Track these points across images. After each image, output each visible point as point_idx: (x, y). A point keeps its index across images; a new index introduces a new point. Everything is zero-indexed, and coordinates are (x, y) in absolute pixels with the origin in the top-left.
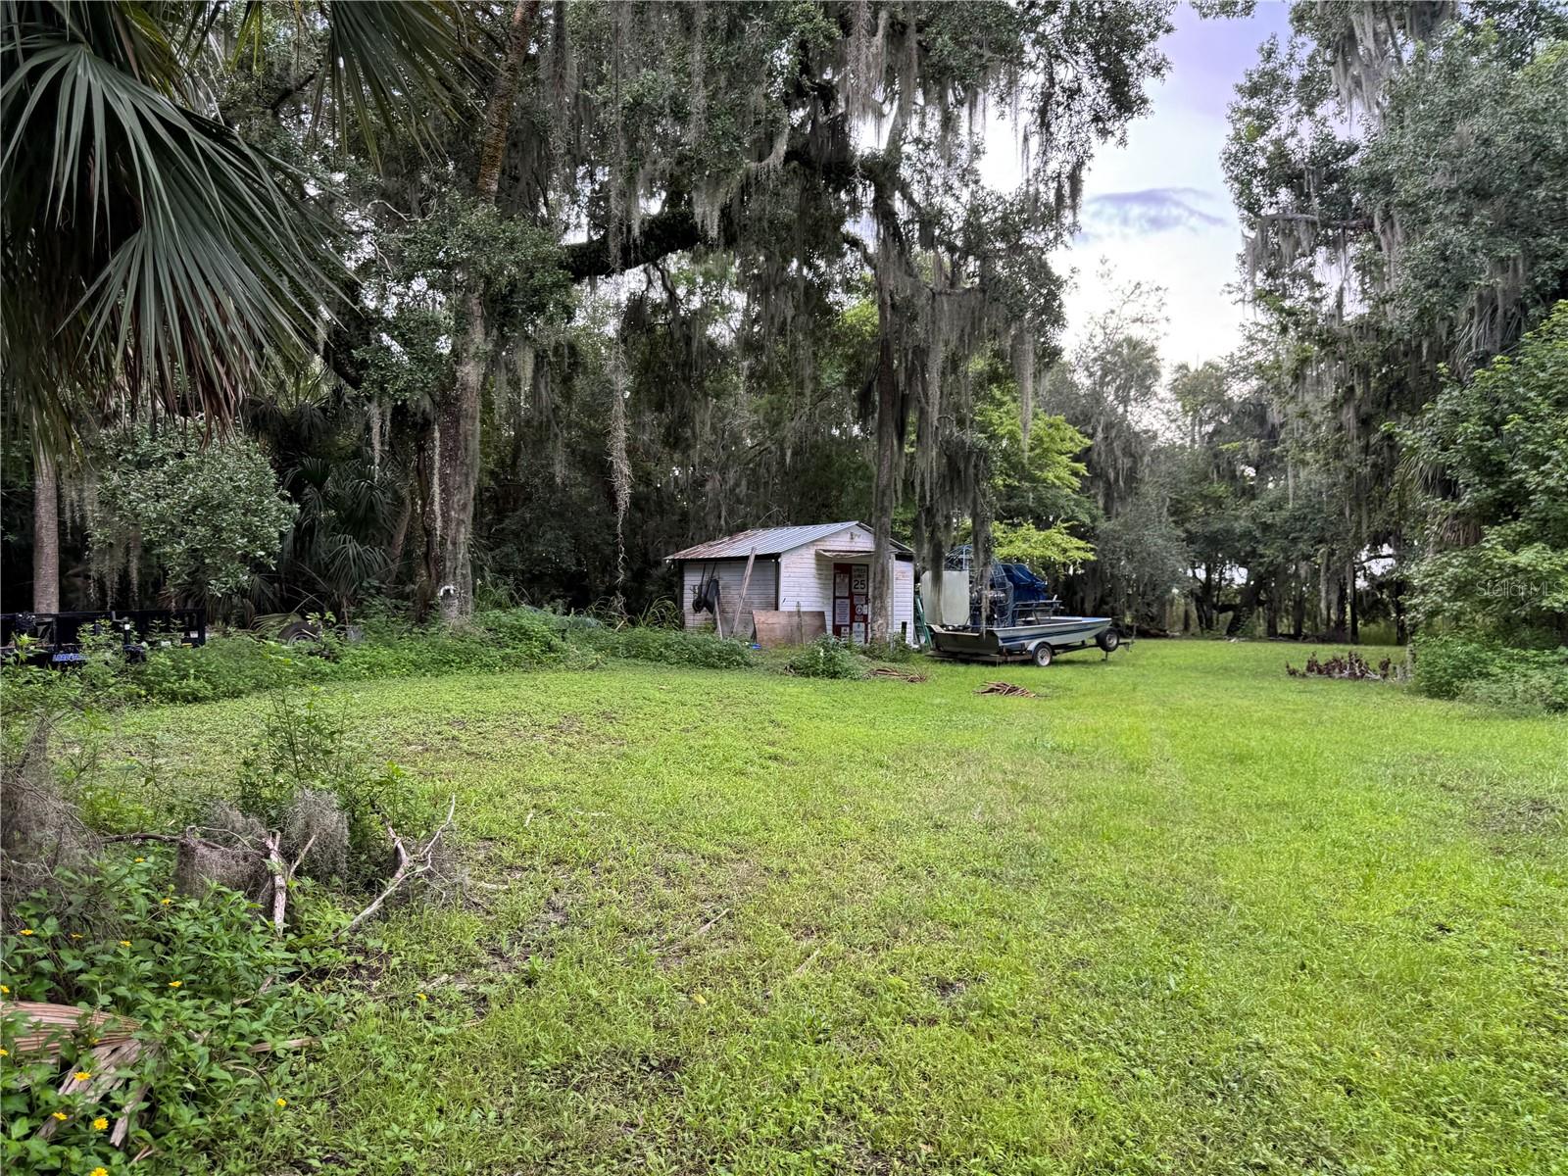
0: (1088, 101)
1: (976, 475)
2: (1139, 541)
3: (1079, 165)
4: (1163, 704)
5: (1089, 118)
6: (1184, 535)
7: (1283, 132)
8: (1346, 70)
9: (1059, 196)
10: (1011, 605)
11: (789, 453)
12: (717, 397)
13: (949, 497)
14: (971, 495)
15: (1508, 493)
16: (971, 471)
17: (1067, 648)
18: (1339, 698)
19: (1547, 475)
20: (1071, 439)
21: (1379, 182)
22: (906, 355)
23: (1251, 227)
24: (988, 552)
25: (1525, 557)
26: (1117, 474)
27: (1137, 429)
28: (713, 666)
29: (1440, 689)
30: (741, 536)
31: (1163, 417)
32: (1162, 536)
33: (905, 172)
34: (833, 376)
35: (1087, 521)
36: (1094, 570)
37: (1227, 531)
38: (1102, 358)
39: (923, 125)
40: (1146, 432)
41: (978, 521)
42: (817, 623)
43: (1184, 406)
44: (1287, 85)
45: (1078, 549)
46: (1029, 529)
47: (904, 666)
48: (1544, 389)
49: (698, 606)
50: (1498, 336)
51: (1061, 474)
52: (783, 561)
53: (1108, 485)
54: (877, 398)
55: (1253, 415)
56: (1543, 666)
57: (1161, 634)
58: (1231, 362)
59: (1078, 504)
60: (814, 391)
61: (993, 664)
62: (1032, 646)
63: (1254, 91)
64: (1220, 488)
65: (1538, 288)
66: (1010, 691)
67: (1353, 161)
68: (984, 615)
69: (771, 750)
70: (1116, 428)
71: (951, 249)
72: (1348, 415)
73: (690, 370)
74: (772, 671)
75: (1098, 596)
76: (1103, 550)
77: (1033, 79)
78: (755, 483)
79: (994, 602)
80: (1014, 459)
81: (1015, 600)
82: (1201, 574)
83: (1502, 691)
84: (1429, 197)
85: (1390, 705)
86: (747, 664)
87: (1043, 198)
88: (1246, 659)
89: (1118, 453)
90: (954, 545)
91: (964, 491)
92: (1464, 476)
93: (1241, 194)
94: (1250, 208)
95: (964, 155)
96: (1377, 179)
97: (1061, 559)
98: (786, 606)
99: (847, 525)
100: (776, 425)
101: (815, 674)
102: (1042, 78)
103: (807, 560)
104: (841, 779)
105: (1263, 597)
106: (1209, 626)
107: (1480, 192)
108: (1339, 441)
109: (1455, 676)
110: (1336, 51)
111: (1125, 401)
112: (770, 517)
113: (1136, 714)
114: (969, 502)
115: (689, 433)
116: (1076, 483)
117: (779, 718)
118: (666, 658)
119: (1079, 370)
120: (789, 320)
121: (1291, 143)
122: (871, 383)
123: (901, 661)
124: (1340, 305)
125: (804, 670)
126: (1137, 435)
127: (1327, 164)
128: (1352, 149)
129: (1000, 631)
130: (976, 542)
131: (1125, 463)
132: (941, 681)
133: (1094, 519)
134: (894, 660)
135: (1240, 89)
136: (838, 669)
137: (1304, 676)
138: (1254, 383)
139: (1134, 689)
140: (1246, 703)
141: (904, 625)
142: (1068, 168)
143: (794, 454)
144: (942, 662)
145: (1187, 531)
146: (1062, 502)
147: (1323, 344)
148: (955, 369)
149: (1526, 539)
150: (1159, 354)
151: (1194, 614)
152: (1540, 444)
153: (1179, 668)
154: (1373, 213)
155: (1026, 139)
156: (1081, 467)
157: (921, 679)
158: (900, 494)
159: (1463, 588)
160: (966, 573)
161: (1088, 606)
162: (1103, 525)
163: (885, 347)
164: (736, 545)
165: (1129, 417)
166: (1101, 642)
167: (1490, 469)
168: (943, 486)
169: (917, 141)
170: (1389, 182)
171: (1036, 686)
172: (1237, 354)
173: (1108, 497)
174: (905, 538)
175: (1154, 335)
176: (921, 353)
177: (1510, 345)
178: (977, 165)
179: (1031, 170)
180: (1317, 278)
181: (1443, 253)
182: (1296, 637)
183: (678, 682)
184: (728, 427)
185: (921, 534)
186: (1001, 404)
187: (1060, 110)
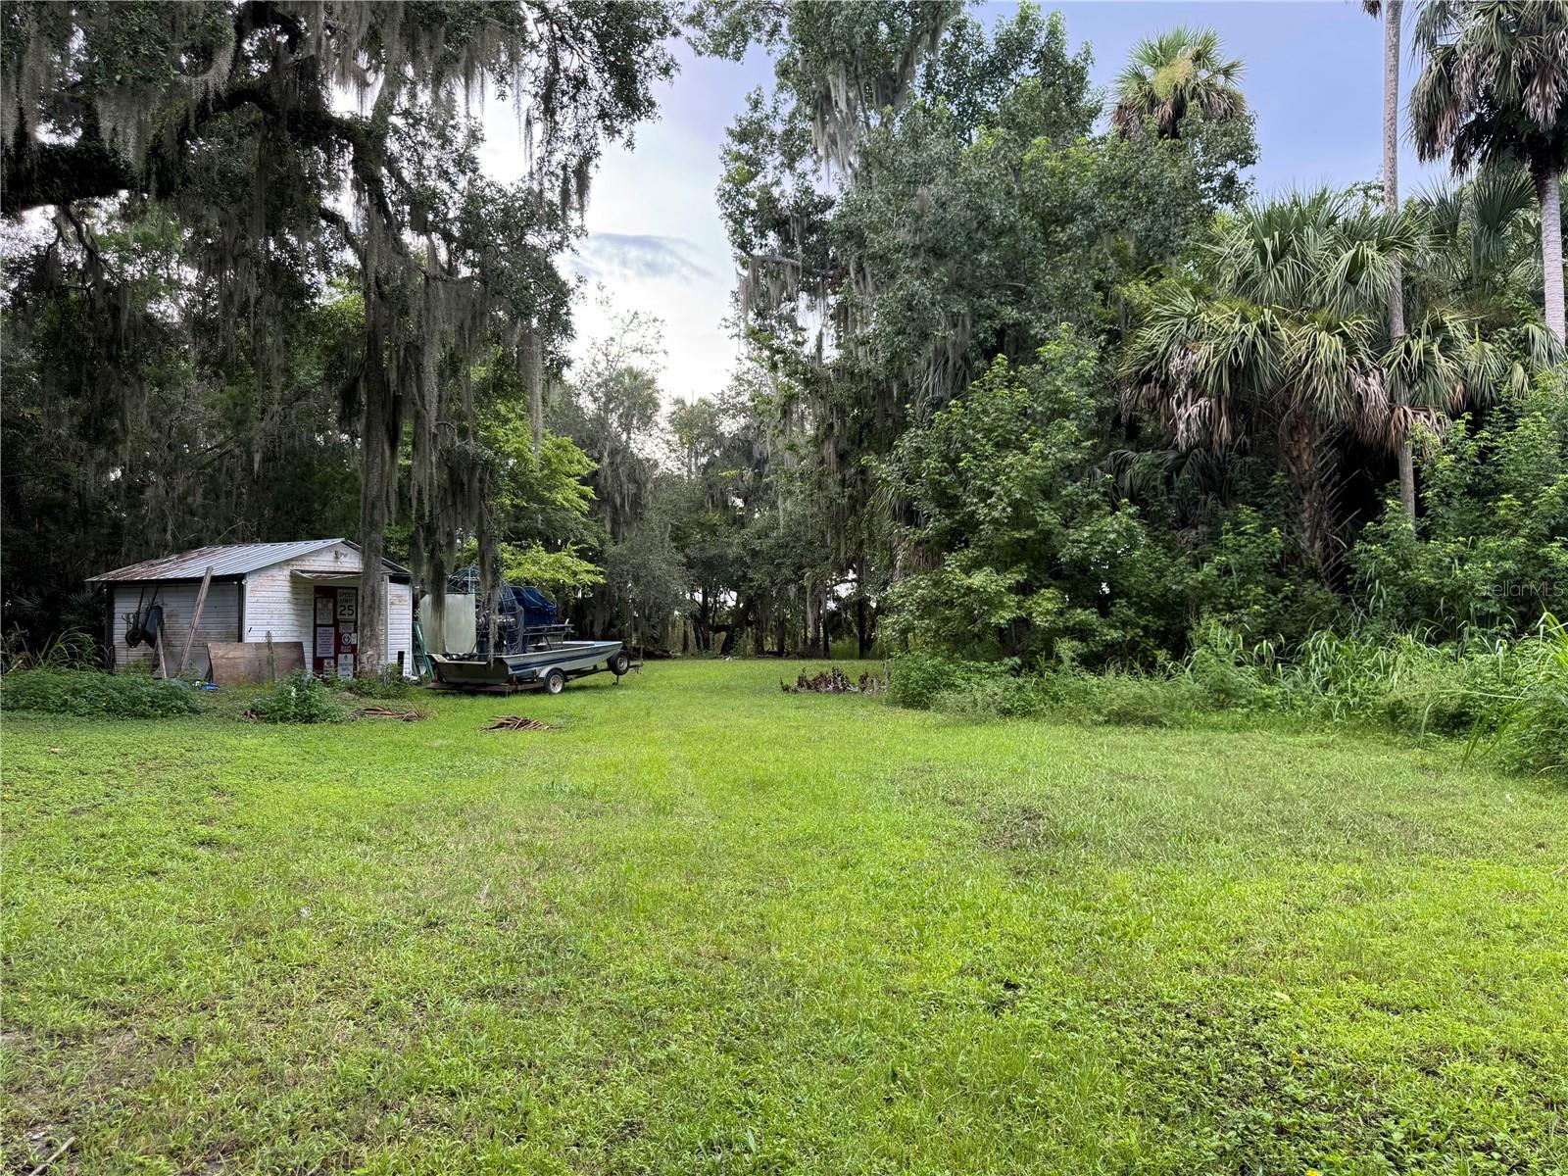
0: (595, 94)
1: (482, 490)
2: (644, 565)
3: (586, 160)
4: (677, 728)
5: (595, 114)
6: (685, 560)
7: (769, 180)
8: (824, 128)
9: (565, 194)
10: (521, 630)
11: (257, 457)
12: (160, 385)
13: (451, 512)
14: (477, 511)
15: (962, 523)
16: (476, 484)
17: (580, 673)
18: (831, 715)
19: (992, 507)
20: (579, 462)
21: (853, 236)
22: (397, 352)
23: (744, 265)
24: (496, 573)
25: (978, 579)
26: (623, 499)
27: (640, 456)
28: (144, 716)
29: (914, 698)
30: (194, 553)
31: (664, 446)
32: (665, 560)
33: (392, 145)
34: (309, 372)
35: (596, 544)
36: (603, 594)
37: (721, 557)
38: (605, 383)
39: (413, 96)
40: (648, 460)
41: (485, 540)
42: (293, 655)
43: (681, 439)
44: (772, 137)
45: (588, 572)
46: (538, 551)
47: (397, 702)
48: (988, 432)
49: (132, 639)
50: (949, 385)
51: (570, 495)
52: (249, 584)
53: (615, 510)
54: (364, 400)
55: (742, 449)
56: (993, 675)
57: (665, 655)
58: (722, 399)
59: (586, 527)
60: (286, 386)
61: (502, 694)
62: (543, 673)
63: (742, 137)
64: (715, 517)
65: (980, 344)
66: (521, 725)
67: (829, 215)
68: (492, 642)
69: (203, 831)
70: (620, 452)
71: (448, 237)
72: (829, 450)
73: (119, 348)
74: (227, 717)
75: (607, 619)
76: (611, 573)
77: (536, 61)
78: (213, 491)
79: (502, 628)
80: (522, 479)
81: (526, 625)
82: (699, 597)
83: (965, 699)
84: (897, 251)
85: (876, 717)
86: (195, 711)
87: (548, 195)
88: (743, 676)
89: (624, 479)
90: (457, 568)
91: (468, 506)
92: (927, 507)
93: (735, 232)
94: (742, 246)
95: (460, 139)
96: (851, 233)
97: (570, 581)
98: (250, 638)
99: (330, 542)
100: (239, 423)
101: (284, 719)
102: (545, 62)
103: (281, 582)
104: (300, 867)
105: (751, 617)
106: (707, 647)
107: (937, 253)
108: (822, 474)
109: (925, 687)
110: (816, 107)
111: (627, 429)
112: (233, 532)
113: (653, 742)
114: (474, 518)
115: (117, 425)
116: (585, 506)
117: (223, 782)
118: (73, 709)
119: (584, 395)
120: (252, 301)
121: (776, 192)
122: (356, 380)
123: (395, 697)
124: (819, 348)
125: (266, 715)
126: (640, 461)
127: (808, 215)
128: (829, 203)
129: (510, 659)
130: (482, 563)
131: (630, 488)
132: (443, 718)
133: (602, 543)
134: (386, 696)
135: (731, 133)
136: (314, 711)
137: (795, 691)
138: (742, 421)
139: (648, 714)
140: (752, 722)
141: (401, 655)
142: (574, 162)
143: (265, 460)
144: (444, 694)
145: (687, 556)
146: (571, 525)
147: (807, 383)
148: (455, 372)
149: (976, 565)
150: (658, 385)
151: (692, 635)
152: (986, 480)
153: (685, 689)
154: (847, 265)
155: (529, 123)
156: (589, 490)
157: (420, 717)
158: (393, 508)
159: (927, 608)
160: (472, 597)
161: (597, 630)
162: (611, 549)
163: (372, 340)
164: (186, 565)
165: (632, 445)
166: (613, 666)
167: (948, 502)
168: (443, 500)
169: (406, 114)
170: (861, 236)
171: (549, 716)
172: (727, 392)
173: (615, 522)
174: (401, 559)
175: (654, 367)
176: (415, 349)
177: (959, 391)
178: (476, 152)
179: (535, 157)
180: (800, 323)
181: (909, 304)
182: (780, 654)
183: (82, 739)
184: (176, 423)
185: (419, 553)
186: (507, 421)
187: (565, 99)
